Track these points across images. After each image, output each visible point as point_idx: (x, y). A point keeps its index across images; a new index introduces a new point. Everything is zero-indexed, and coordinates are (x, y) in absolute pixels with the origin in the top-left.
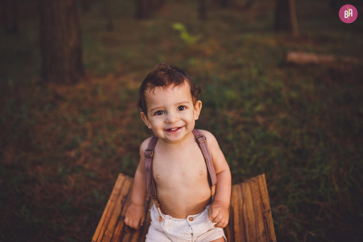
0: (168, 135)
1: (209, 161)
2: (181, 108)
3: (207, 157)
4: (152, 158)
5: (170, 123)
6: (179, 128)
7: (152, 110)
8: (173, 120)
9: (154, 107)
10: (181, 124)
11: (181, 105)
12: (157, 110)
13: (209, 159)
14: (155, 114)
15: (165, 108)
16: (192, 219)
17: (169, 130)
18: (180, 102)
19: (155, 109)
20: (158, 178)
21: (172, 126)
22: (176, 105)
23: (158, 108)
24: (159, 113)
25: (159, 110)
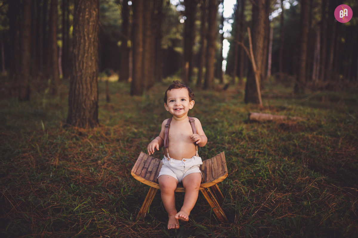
0: (175, 112)
1: (195, 131)
2: (183, 100)
3: (194, 129)
4: (169, 128)
5: (176, 106)
6: (181, 109)
7: (169, 99)
8: (178, 104)
9: (170, 98)
10: (182, 107)
11: (182, 98)
12: (171, 100)
13: (195, 130)
14: (170, 102)
15: (175, 99)
16: (184, 161)
17: (176, 110)
18: (183, 97)
19: (170, 99)
20: (170, 136)
21: (177, 107)
22: (180, 98)
23: (172, 98)
24: (172, 101)
25: (172, 99)
